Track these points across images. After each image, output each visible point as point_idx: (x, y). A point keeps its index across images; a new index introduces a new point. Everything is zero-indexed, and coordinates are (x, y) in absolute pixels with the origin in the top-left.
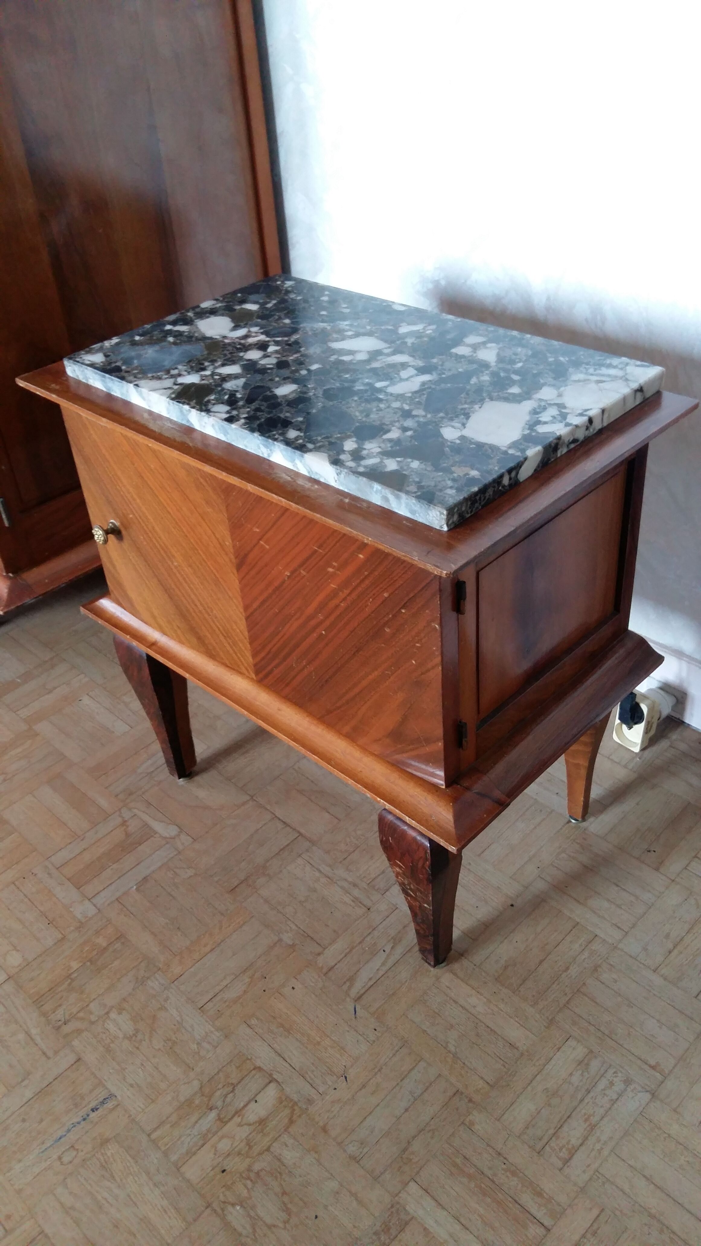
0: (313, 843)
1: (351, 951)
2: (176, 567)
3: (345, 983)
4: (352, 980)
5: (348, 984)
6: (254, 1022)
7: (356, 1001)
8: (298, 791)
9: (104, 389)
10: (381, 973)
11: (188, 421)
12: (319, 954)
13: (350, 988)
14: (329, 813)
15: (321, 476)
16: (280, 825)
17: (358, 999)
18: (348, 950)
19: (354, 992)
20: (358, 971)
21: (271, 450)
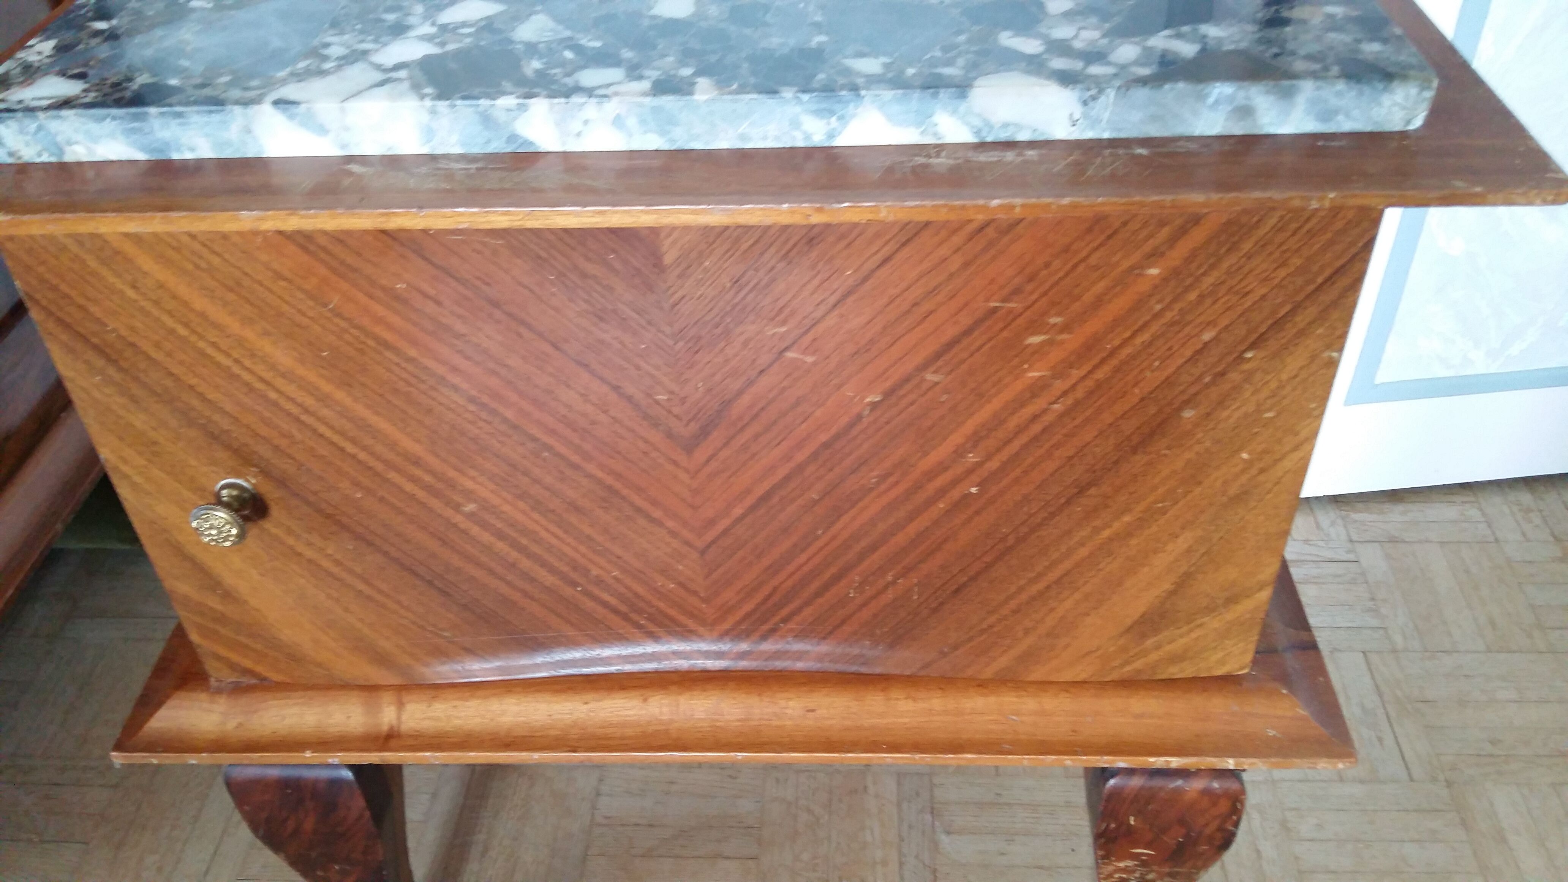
2: (471, 516)
8: (643, 856)
9: (141, 156)
11: (513, 138)
14: (727, 858)
15: (1019, 127)
21: (841, 118)
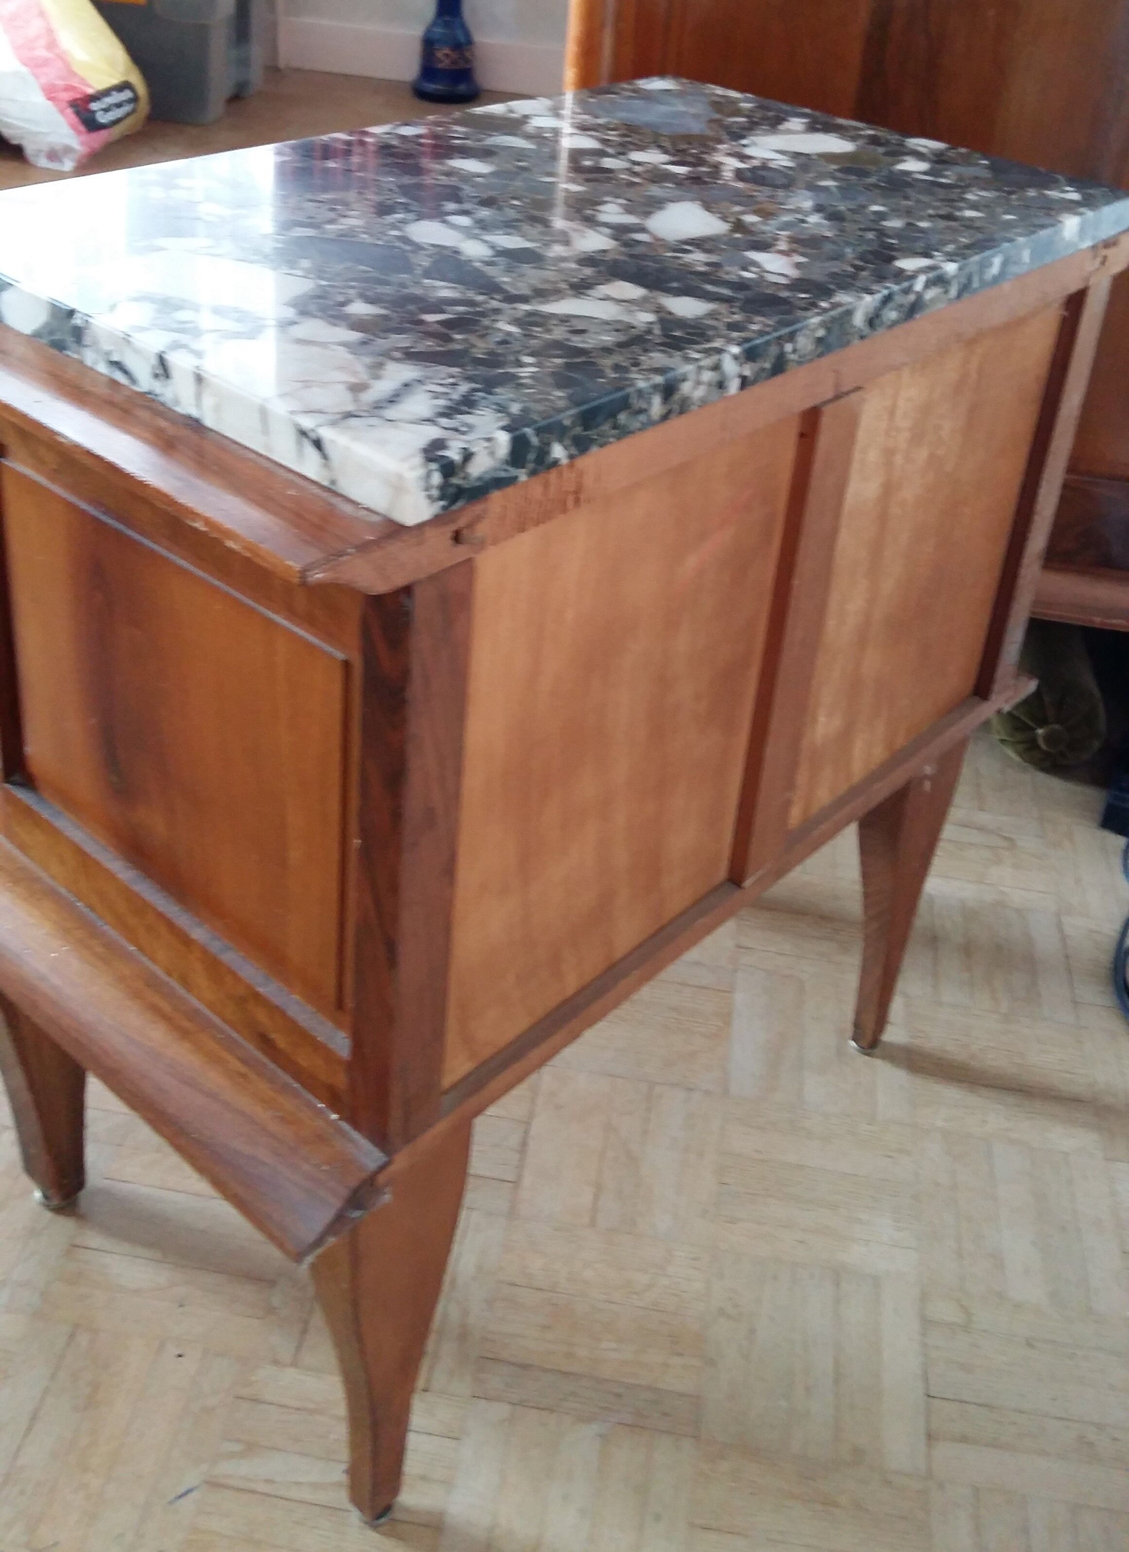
0: (512, 1213)
1: (312, 1412)
3: (238, 1441)
4: (251, 1449)
5: (237, 1447)
6: (83, 1340)
7: (207, 1482)
10: (294, 1493)
12: (276, 1362)
13: (232, 1455)
14: (596, 1198)
16: (514, 1140)
17: (214, 1484)
18: (312, 1406)
19: (227, 1469)
20: (278, 1450)
